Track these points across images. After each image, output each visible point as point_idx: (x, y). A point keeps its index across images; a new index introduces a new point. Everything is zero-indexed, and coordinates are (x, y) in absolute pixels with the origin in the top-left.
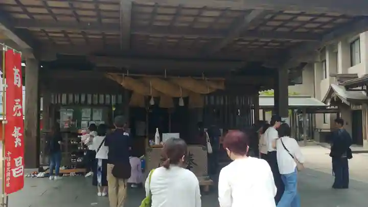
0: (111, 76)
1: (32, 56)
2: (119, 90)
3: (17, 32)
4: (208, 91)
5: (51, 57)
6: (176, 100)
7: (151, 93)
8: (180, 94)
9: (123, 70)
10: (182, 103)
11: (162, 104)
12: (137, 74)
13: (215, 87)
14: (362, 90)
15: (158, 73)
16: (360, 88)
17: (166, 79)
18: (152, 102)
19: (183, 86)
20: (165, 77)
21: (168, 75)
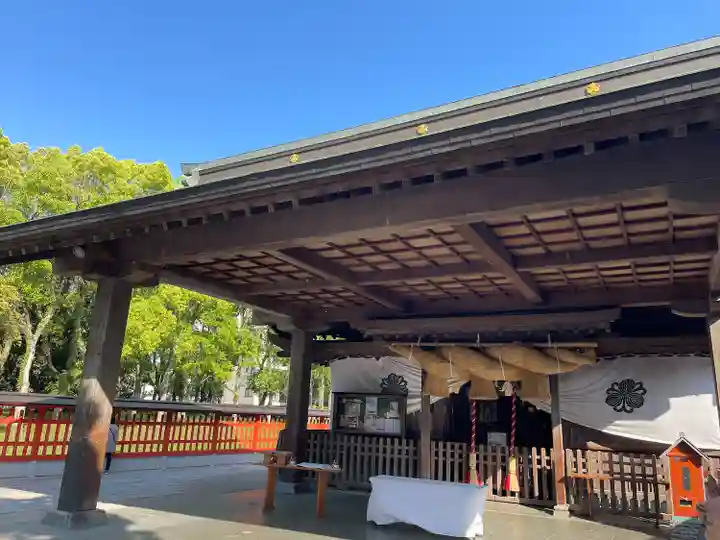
0: (396, 348)
15: (463, 340)
19: (506, 360)
20: (477, 344)
21: (481, 342)
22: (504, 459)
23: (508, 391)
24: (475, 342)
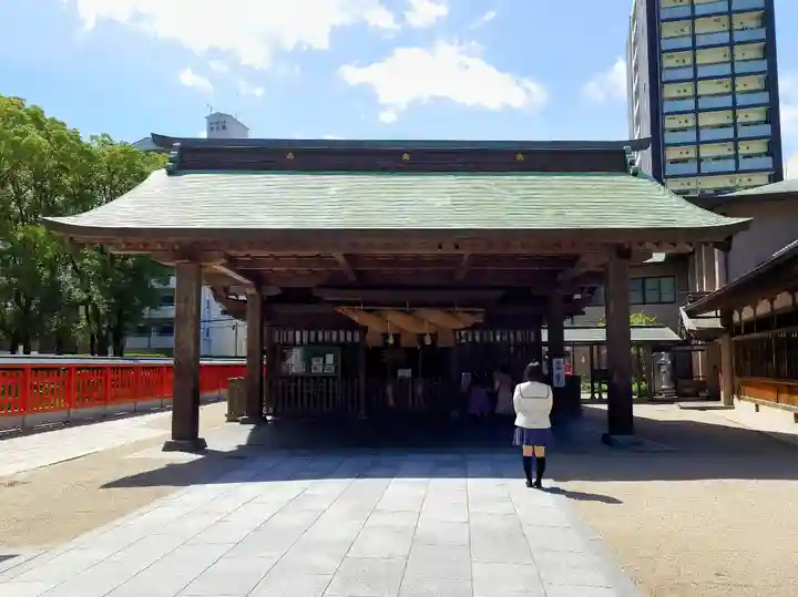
0: (342, 310)
1: (254, 291)
2: (351, 326)
3: (240, 273)
4: (462, 326)
5: (273, 291)
6: (421, 337)
7: (391, 331)
8: (426, 329)
9: (358, 304)
10: (428, 341)
11: (404, 342)
12: (372, 307)
13: (470, 320)
14: (717, 317)
15: (398, 305)
16: (713, 314)
17: (407, 313)
18: (391, 341)
19: (429, 320)
20: (407, 309)
21: (410, 306)
22: (413, 387)
24: (405, 306)
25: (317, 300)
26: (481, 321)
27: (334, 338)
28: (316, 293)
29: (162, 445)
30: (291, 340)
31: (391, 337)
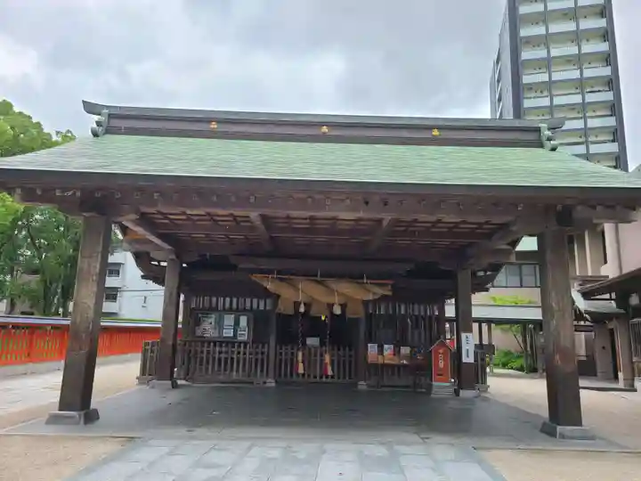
0: (256, 278)
1: (174, 257)
2: (266, 294)
4: (371, 297)
6: (330, 306)
7: (301, 298)
8: (336, 299)
9: (270, 272)
11: (313, 312)
12: (284, 275)
13: (380, 291)
15: (309, 275)
16: (607, 296)
17: (319, 283)
18: (302, 309)
19: (339, 291)
20: (319, 278)
21: (321, 276)
22: (322, 355)
23: (337, 311)
24: (316, 276)
25: (234, 267)
26: (390, 293)
27: (248, 305)
28: (233, 260)
29: (47, 417)
30: (207, 305)
31: (302, 305)
